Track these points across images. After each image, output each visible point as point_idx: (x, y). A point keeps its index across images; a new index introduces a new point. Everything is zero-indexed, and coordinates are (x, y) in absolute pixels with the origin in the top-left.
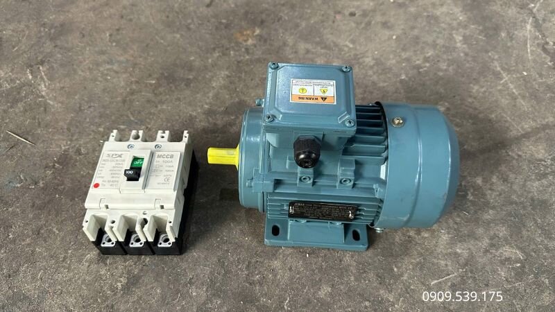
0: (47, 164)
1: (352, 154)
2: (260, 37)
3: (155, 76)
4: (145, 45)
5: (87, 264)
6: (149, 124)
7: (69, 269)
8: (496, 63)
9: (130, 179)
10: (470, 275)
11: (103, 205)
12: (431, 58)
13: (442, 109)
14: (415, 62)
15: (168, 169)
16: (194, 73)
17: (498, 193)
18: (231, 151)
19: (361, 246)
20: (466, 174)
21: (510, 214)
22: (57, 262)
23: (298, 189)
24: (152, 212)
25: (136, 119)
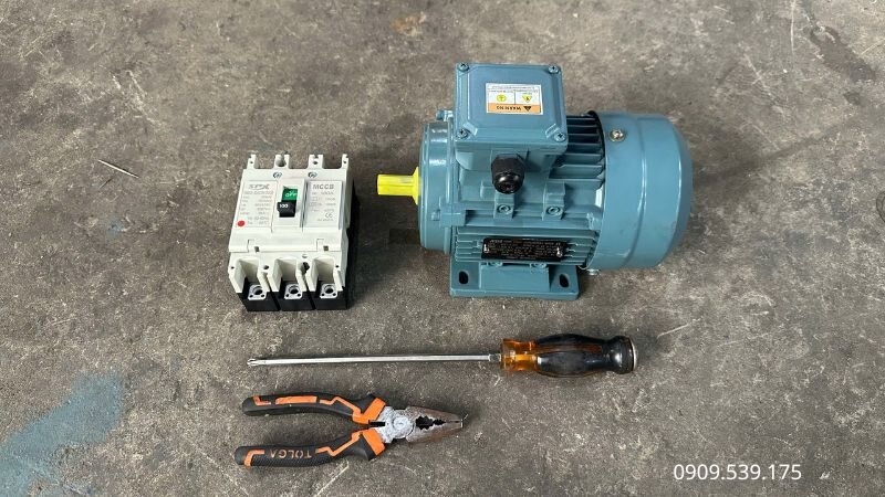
0: (159, 202)
1: (560, 176)
2: (428, 25)
3: (289, 82)
4: (270, 39)
5: (229, 324)
7: (206, 330)
8: (747, 58)
9: (282, 215)
10: (706, 325)
11: (252, 248)
12: (660, 52)
13: (674, 120)
14: (638, 57)
15: (329, 202)
16: (341, 78)
17: (743, 227)
18: (407, 178)
19: (571, 292)
20: (703, 203)
21: (757, 252)
22: (190, 322)
23: (495, 221)
24: (314, 254)
25: (271, 141)
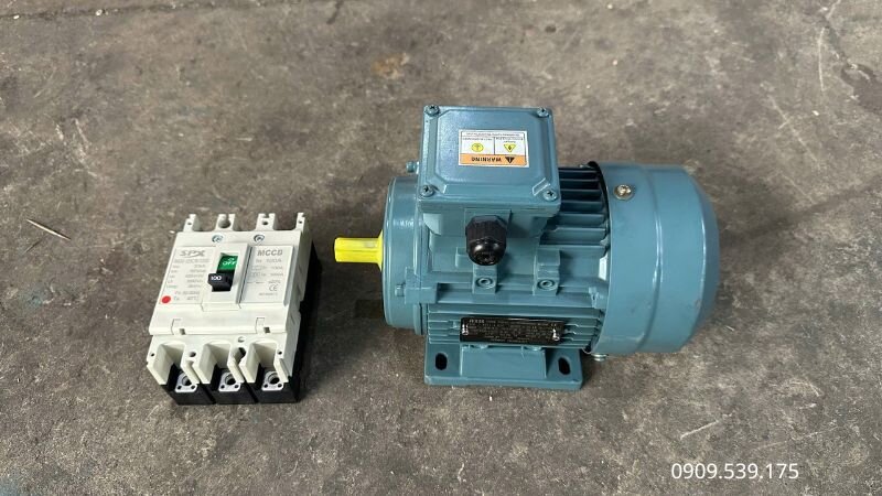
0: (90, 268)
1: (555, 242)
2: (410, 68)
3: (253, 130)
4: (234, 83)
5: (155, 420)
6: (245, 204)
7: (127, 428)
8: (771, 99)
9: (216, 289)
10: (739, 422)
11: (176, 330)
12: (672, 93)
13: (691, 170)
14: (647, 99)
15: (275, 271)
16: (311, 125)
17: (779, 297)
18: (370, 242)
19: (571, 383)
20: (729, 268)
21: (797, 328)
22: (109, 417)
23: (474, 297)
24: (252, 337)
25: (225, 197)
